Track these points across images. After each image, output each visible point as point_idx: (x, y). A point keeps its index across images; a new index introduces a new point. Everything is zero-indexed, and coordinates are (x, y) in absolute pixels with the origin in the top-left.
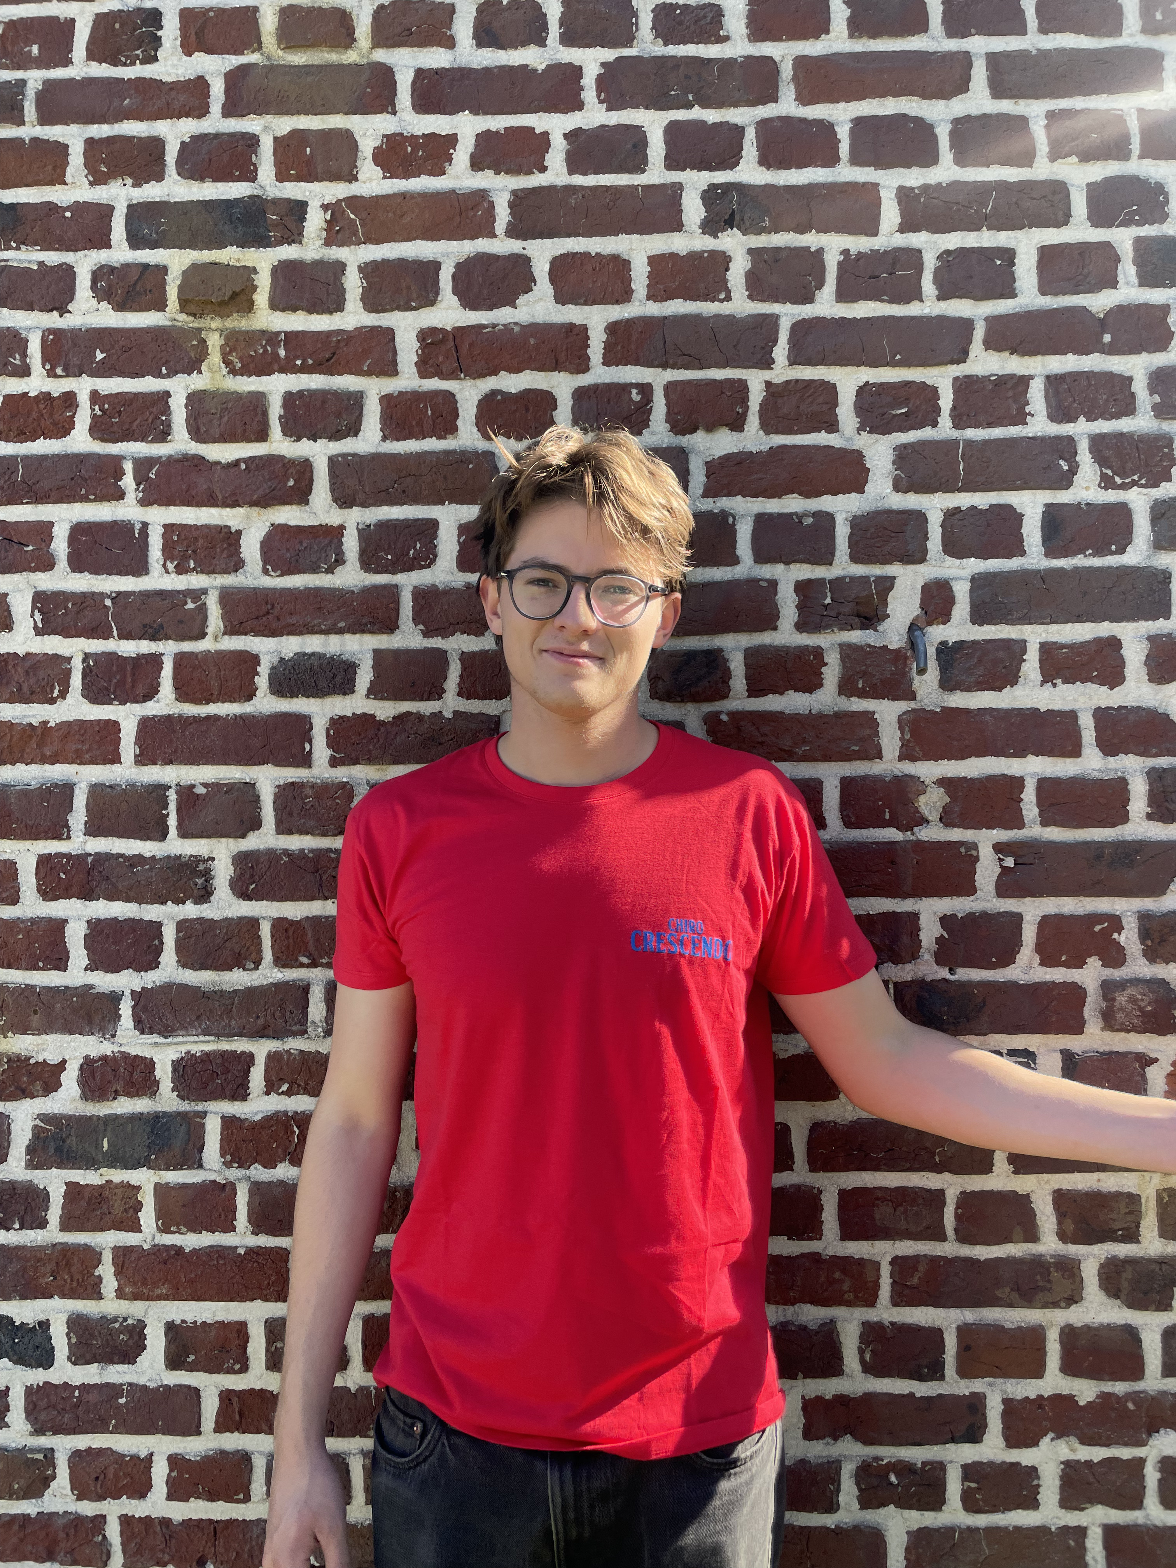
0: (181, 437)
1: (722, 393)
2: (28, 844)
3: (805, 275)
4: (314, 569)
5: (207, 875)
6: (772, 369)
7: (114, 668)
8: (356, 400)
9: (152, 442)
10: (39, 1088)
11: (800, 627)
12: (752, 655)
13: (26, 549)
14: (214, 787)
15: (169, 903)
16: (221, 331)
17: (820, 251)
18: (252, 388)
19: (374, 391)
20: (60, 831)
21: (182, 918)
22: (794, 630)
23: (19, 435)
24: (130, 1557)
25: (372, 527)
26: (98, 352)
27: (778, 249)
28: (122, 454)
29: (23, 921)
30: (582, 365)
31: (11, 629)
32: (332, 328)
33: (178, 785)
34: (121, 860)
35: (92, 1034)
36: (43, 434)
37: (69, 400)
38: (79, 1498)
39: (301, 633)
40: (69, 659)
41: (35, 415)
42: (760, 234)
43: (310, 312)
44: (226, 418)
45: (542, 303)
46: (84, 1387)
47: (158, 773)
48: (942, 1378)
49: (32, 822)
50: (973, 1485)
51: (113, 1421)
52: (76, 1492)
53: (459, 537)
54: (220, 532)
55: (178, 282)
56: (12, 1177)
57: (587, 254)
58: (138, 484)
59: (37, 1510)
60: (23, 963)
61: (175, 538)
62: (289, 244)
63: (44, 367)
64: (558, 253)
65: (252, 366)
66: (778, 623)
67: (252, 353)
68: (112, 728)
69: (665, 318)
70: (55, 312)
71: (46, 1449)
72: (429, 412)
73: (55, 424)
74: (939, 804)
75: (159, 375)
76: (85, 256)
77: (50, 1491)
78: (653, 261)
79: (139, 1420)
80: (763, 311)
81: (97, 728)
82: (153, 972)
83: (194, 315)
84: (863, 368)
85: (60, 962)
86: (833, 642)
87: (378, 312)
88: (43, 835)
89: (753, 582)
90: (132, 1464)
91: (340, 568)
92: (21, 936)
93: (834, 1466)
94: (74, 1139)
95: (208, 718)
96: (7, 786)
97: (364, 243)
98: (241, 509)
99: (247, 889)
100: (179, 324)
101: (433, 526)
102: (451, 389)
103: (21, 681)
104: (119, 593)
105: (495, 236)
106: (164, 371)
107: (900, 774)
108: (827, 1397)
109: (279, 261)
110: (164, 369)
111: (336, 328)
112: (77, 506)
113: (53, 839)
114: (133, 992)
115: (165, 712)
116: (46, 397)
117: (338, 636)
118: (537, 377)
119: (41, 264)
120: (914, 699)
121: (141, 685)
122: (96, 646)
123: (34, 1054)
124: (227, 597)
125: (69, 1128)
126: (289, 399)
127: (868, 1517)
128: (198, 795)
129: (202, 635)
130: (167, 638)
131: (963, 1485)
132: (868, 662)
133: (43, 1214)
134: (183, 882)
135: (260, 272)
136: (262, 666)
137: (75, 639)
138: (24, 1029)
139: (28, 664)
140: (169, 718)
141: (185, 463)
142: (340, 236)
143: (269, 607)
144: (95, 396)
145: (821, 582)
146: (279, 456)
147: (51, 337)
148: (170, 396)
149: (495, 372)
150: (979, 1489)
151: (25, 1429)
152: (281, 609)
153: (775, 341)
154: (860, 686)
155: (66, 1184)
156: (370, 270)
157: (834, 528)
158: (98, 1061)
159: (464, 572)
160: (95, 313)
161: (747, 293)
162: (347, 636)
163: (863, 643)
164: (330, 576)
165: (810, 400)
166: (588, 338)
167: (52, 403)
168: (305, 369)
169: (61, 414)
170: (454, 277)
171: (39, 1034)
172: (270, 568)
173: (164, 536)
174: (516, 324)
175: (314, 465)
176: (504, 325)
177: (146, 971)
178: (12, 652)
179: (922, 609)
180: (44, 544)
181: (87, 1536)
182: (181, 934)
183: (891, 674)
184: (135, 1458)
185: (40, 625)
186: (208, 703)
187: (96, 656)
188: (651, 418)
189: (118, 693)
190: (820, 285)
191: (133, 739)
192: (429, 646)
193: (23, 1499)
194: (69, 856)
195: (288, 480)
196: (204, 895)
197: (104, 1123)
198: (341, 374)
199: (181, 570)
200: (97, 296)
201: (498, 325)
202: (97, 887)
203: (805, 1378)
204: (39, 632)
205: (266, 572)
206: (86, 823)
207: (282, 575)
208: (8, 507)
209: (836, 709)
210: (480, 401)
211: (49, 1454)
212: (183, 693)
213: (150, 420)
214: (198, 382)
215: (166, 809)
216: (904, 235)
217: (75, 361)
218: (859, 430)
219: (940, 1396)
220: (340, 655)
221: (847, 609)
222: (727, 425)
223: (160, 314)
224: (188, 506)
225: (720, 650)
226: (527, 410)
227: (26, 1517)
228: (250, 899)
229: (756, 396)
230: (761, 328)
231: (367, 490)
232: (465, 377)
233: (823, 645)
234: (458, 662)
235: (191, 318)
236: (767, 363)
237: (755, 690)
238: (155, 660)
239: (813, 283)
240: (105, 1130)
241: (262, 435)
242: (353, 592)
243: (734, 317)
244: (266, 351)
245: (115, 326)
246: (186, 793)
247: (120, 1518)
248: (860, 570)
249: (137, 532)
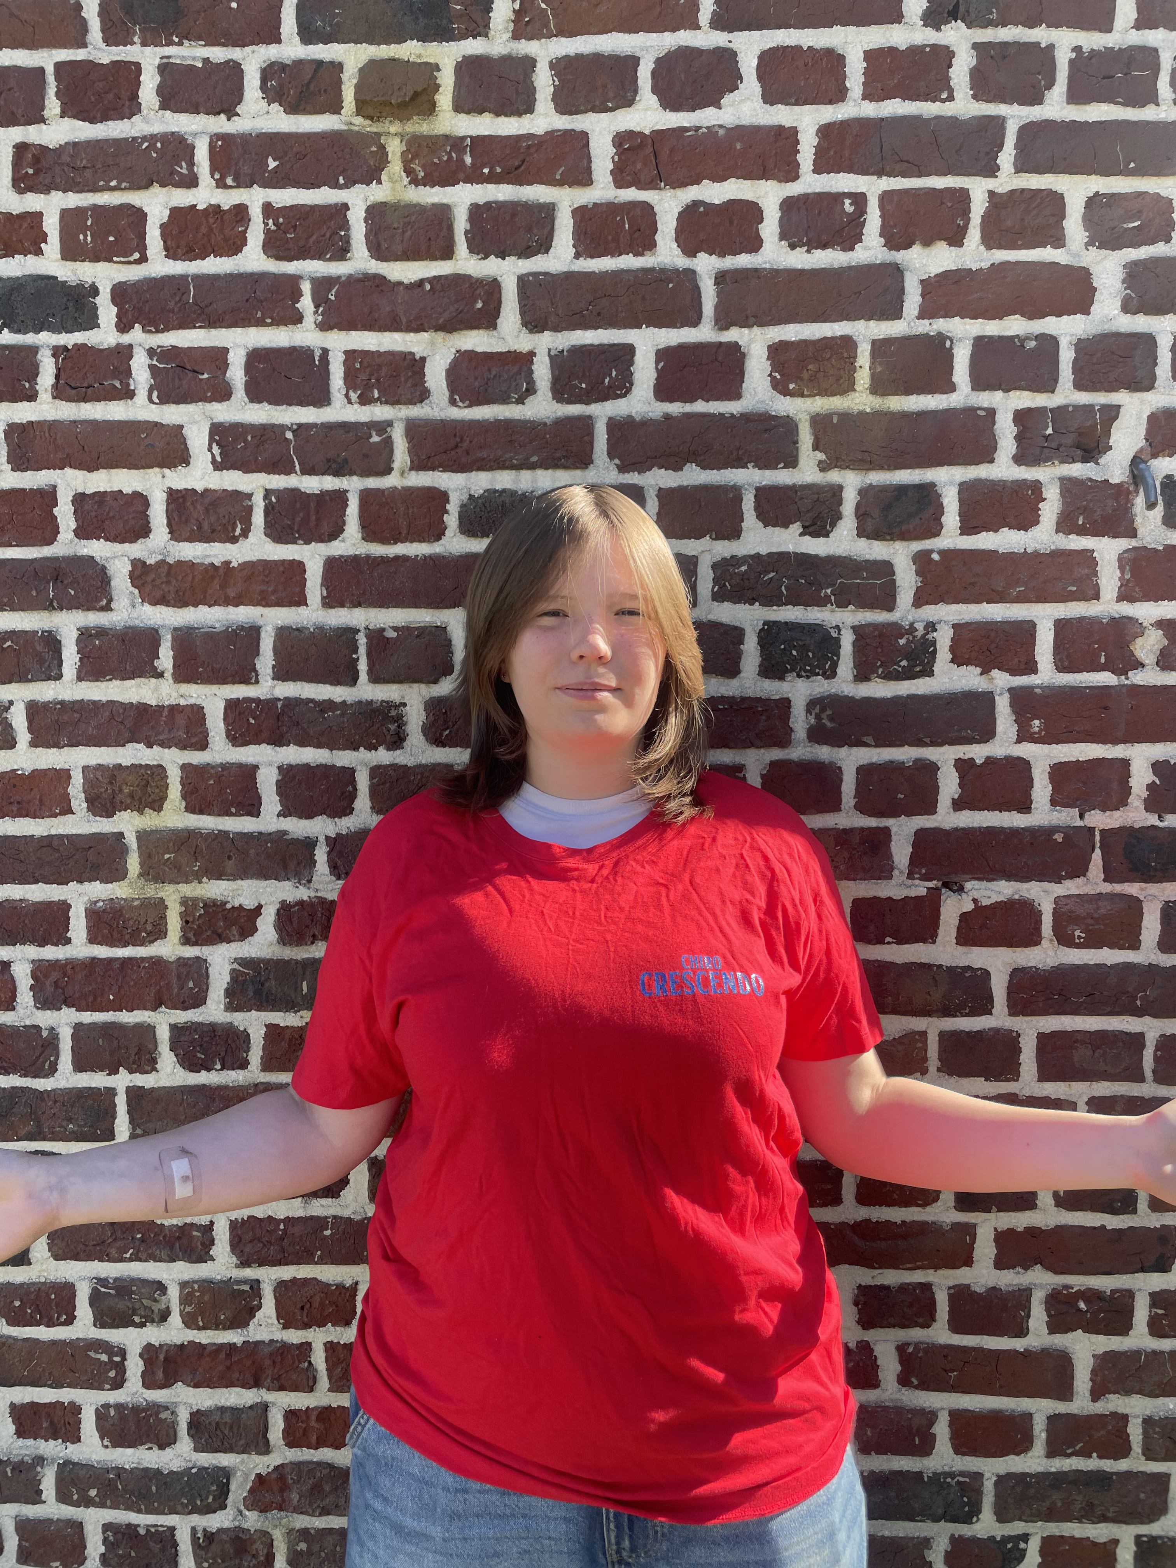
0: (361, 255)
1: (942, 203)
2: (214, 689)
3: (1035, 74)
4: (504, 400)
5: (400, 721)
6: (997, 177)
7: (298, 505)
8: (548, 212)
9: (330, 260)
10: (235, 933)
11: (1019, 459)
12: (966, 489)
13: (201, 377)
14: (405, 631)
15: (362, 749)
16: (402, 136)
17: (1051, 47)
18: (436, 200)
19: (566, 203)
20: (247, 676)
21: (375, 764)
22: (1012, 462)
23: (187, 252)
24: (336, 1381)
25: (565, 353)
26: (270, 160)
27: (1005, 45)
28: (298, 273)
29: (213, 767)
30: (791, 174)
31: (188, 464)
32: (520, 132)
33: (367, 628)
34: (311, 705)
35: (288, 879)
36: (213, 252)
37: (241, 212)
38: (285, 1327)
39: (491, 469)
40: (249, 496)
41: (204, 230)
42: (986, 27)
43: (498, 115)
44: (409, 233)
45: (748, 103)
46: (289, 1221)
47: (346, 617)
48: (1134, 1211)
49: (218, 666)
50: (1160, 1312)
51: (319, 1253)
52: (282, 1321)
53: (657, 363)
54: (405, 359)
55: (355, 81)
56: (211, 1019)
57: (798, 48)
58: (317, 307)
59: (242, 1339)
60: (216, 810)
61: (358, 365)
62: (474, 37)
63: (213, 177)
64: (767, 47)
65: (436, 174)
66: (996, 456)
67: (436, 160)
68: (297, 568)
69: (882, 119)
70: (222, 115)
71: (252, 1280)
72: (627, 226)
73: (226, 240)
74: (1156, 646)
75: (336, 186)
76: (253, 52)
77: (255, 1320)
78: (869, 55)
79: (344, 1251)
80: (988, 113)
81: (281, 569)
82: (347, 818)
83: (372, 119)
84: (1093, 176)
85: (253, 808)
86: (1052, 476)
87: (571, 113)
88: (230, 679)
89: (970, 411)
90: (338, 1293)
91: (531, 398)
92: (212, 782)
93: (1025, 1293)
94: (273, 982)
95: (397, 558)
96: (192, 628)
97: (556, 36)
98: (425, 334)
99: (441, 735)
100: (356, 128)
101: (629, 351)
102: (649, 200)
103: (200, 519)
104: (300, 426)
105: (699, 28)
106: (341, 181)
107: (1117, 616)
108: (1019, 1230)
109: (464, 56)
110: (341, 178)
111: (525, 132)
112: (252, 331)
113: (241, 683)
114: (327, 838)
115: (351, 552)
116: (215, 210)
117: (529, 472)
118: (742, 186)
119: (206, 60)
120: (1135, 536)
121: (325, 524)
122: (278, 482)
123: (229, 899)
124: (414, 429)
125: (267, 971)
126: (476, 212)
127: (1056, 1341)
128: (388, 639)
129: (388, 471)
130: (351, 473)
131: (1150, 1312)
132: (1089, 497)
133: (245, 1055)
134: (375, 727)
135: (443, 70)
136: (451, 503)
137: (255, 475)
138: (219, 875)
139: (207, 501)
140: (355, 558)
141: (366, 283)
142: (529, 28)
143: (458, 439)
144: (268, 209)
145: (1041, 411)
146: (465, 275)
147: (220, 143)
148: (349, 209)
149: (698, 182)
150: (1165, 1315)
151: (230, 1261)
152: (471, 442)
153: (1001, 146)
154: (1080, 522)
155: (266, 1025)
156: (562, 66)
157: (1058, 352)
158: (294, 906)
159: (662, 401)
160: (266, 116)
161: (972, 92)
162: (540, 472)
163: (1084, 477)
164: (520, 406)
165: (1034, 212)
166: (798, 142)
167: (222, 217)
168: (494, 179)
169: (233, 229)
170: (653, 73)
171: (234, 880)
172: (457, 397)
173: (345, 362)
174: (721, 126)
175: (503, 285)
176: (708, 128)
177: (340, 817)
178: (190, 488)
179: (1147, 440)
180: (219, 373)
181: (293, 1363)
182: (375, 781)
183: (1114, 510)
184: (340, 1287)
185: (219, 459)
186: (395, 543)
187: (278, 493)
188: (864, 231)
189: (302, 531)
190: (1050, 84)
191: (319, 580)
192: (625, 482)
193: (229, 1329)
194: (258, 701)
195: (476, 302)
196: (397, 741)
197: (302, 966)
198: (530, 183)
199: (365, 400)
200: (267, 97)
201: (701, 128)
202: (287, 732)
203: (999, 1211)
204: (218, 466)
205: (453, 402)
206: (274, 667)
207: (470, 406)
208: (180, 331)
209: (1053, 547)
210: (680, 214)
211: (255, 1285)
212: (370, 532)
213: (328, 236)
214: (378, 193)
215: (356, 652)
216: (1140, 32)
217: (246, 169)
218: (1087, 245)
219: (1131, 1228)
220: (532, 492)
221: (1069, 440)
222: (945, 240)
223: (335, 117)
224: (370, 331)
225: (932, 485)
226: (731, 223)
227: (232, 1346)
228: (444, 746)
229: (978, 207)
230: (986, 132)
231: (560, 313)
232: (665, 185)
233: (1041, 479)
234: (656, 499)
235: (368, 122)
236: (991, 170)
237: (968, 527)
238: (339, 498)
239: (1043, 82)
240: (304, 974)
241: (447, 253)
242: (545, 424)
243: (956, 118)
244: (450, 157)
245: (287, 130)
246: (376, 637)
247: (325, 1344)
248: (1084, 398)
249: (317, 358)
